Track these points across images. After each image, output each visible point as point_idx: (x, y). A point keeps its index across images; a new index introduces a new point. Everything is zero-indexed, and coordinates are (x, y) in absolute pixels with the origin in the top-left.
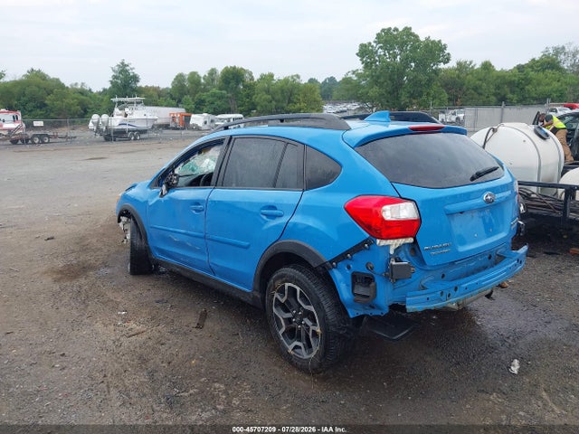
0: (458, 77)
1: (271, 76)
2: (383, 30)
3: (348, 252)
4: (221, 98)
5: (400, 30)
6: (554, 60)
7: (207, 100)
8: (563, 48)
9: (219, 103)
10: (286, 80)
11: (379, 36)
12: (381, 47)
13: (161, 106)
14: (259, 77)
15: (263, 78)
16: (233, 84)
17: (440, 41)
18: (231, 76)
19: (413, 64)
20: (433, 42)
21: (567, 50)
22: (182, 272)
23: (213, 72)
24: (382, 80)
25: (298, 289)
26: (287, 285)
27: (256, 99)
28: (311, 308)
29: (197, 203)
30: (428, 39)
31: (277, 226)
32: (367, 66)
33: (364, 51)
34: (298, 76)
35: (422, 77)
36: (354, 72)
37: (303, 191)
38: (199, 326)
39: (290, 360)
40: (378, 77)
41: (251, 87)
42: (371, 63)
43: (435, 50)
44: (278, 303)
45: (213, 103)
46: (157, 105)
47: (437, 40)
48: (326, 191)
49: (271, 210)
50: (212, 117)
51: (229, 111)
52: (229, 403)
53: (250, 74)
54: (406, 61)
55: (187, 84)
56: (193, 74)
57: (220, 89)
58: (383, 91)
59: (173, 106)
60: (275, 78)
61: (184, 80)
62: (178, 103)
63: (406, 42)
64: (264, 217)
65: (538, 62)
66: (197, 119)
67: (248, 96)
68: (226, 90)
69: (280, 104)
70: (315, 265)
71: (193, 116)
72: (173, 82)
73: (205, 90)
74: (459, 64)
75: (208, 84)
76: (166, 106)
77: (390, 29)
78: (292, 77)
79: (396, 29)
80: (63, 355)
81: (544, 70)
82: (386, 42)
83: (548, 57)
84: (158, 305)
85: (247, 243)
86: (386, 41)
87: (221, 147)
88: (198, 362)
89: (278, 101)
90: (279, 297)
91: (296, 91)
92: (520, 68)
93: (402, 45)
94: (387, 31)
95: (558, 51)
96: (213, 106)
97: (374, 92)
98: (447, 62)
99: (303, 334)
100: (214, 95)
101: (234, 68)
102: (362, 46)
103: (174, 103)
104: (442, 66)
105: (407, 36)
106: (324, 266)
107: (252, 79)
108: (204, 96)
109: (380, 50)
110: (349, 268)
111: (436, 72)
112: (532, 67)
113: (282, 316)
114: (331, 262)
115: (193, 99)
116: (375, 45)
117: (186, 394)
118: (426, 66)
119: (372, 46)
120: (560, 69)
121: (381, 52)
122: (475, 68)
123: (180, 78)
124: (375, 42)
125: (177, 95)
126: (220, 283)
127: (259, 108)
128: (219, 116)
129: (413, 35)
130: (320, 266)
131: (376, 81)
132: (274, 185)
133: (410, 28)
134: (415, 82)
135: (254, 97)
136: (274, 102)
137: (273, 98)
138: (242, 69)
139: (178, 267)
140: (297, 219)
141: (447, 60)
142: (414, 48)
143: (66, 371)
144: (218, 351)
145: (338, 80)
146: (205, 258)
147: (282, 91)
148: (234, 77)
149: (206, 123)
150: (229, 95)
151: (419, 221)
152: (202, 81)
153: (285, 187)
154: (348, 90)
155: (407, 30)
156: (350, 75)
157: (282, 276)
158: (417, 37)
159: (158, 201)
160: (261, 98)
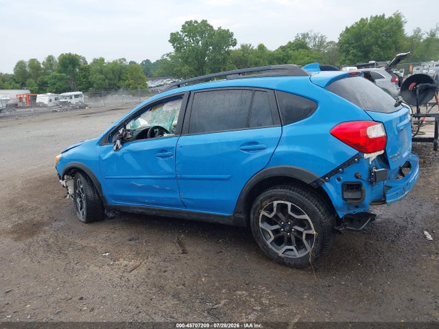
0: (243, 55)
1: (102, 60)
2: (187, 23)
3: (339, 167)
4: (61, 79)
5: (199, 22)
6: (303, 43)
7: (49, 82)
8: (308, 34)
9: (59, 83)
10: (115, 63)
11: (184, 27)
12: (186, 35)
13: (7, 89)
14: (92, 61)
15: (95, 61)
16: (70, 67)
17: (228, 30)
18: (68, 61)
19: (211, 47)
20: (224, 31)
21: (310, 36)
22: (147, 212)
23: (50, 59)
24: (190, 60)
25: (289, 204)
26: (275, 203)
27: (92, 78)
28: (306, 217)
29: (163, 150)
30: (220, 28)
31: (263, 157)
32: (178, 49)
33: (174, 39)
34: (124, 60)
35: (219, 57)
36: (168, 55)
37: (282, 126)
38: (184, 252)
39: (281, 262)
40: (187, 58)
41: (86, 69)
42: (181, 48)
43: (225, 37)
44: (265, 219)
45: (54, 84)
46: (3, 89)
47: (226, 29)
48: (306, 123)
49: (252, 145)
50: (56, 95)
51: (70, 90)
52: (261, 304)
53: (84, 59)
54: (206, 45)
55: (28, 69)
56: (33, 61)
57: (59, 72)
58: (192, 68)
59: (17, 88)
60: (105, 61)
61: (25, 67)
62: (23, 86)
63: (204, 31)
64: (245, 152)
65: (293, 43)
66: (43, 98)
67: (85, 77)
68: (65, 73)
69: (113, 82)
70: (308, 182)
71: (38, 95)
72: (15, 68)
73: (45, 74)
74: (243, 46)
75: (47, 68)
76: (12, 89)
77: (191, 21)
78: (120, 60)
79: (196, 22)
80: (81, 299)
81: (298, 49)
82: (189, 32)
83: (299, 40)
84: (133, 242)
85: (229, 176)
86: (190, 30)
87: (182, 100)
88: (207, 279)
89: (110, 79)
90: (266, 214)
91: (124, 71)
92: (282, 48)
93: (202, 33)
94: (189, 23)
95: (305, 36)
96: (56, 86)
97: (186, 69)
98: (235, 45)
99: (293, 239)
100: (55, 77)
101: (70, 54)
102: (172, 34)
103: (18, 85)
104: (231, 48)
105: (205, 27)
106: (317, 181)
107: (86, 63)
108: (46, 78)
109: (186, 38)
110: (339, 180)
111: (228, 52)
112: (289, 47)
113: (269, 228)
114: (324, 177)
115: (36, 82)
116: (182, 34)
117: (220, 305)
118: (221, 48)
119: (180, 35)
120: (307, 48)
121: (186, 39)
122: (254, 48)
123: (20, 65)
124: (182, 31)
125: (20, 79)
126: (194, 213)
127: (95, 86)
128: (62, 94)
129: (208, 25)
130: (314, 182)
131: (186, 61)
132: (247, 125)
133: (206, 21)
134: (215, 61)
135: (89, 77)
136: (107, 81)
137: (106, 77)
138: (76, 55)
139: (140, 208)
140: (282, 149)
141: (235, 44)
142: (211, 36)
143: (96, 311)
144: (216, 267)
145: (152, 62)
146: (176, 196)
147: (113, 72)
148: (70, 62)
149: (50, 100)
150: (68, 76)
151: (386, 137)
152: (42, 66)
153: (259, 125)
154: (165, 68)
155: (204, 22)
156: (165, 57)
157: (270, 197)
158: (212, 27)
159: (113, 155)
160: (95, 78)
